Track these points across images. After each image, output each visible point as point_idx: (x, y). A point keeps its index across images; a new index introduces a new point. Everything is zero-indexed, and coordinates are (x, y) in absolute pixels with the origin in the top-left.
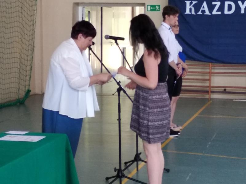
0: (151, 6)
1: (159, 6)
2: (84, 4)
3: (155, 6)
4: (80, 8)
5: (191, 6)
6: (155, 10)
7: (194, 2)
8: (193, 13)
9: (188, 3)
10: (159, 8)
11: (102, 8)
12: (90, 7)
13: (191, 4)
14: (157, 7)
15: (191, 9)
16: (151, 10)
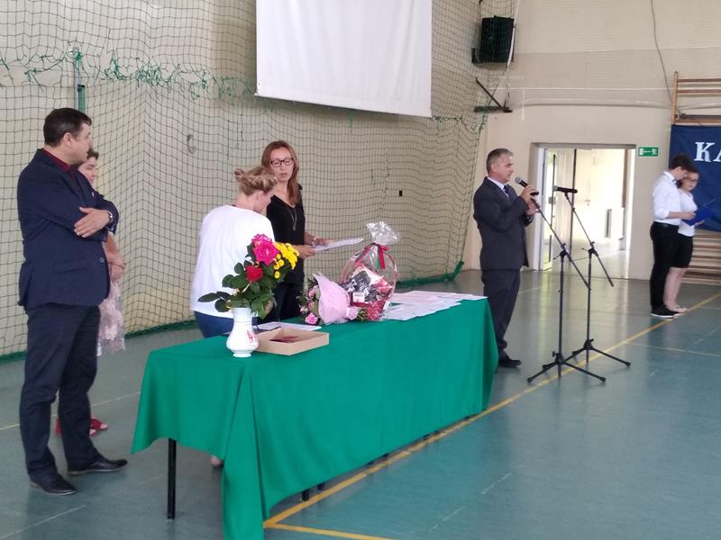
0: (645, 149)
1: (657, 149)
2: (547, 145)
3: (651, 149)
4: (541, 151)
5: (704, 151)
6: (650, 154)
7: (709, 145)
8: (707, 159)
9: (700, 145)
10: (657, 152)
11: (575, 151)
12: (556, 149)
13: (705, 146)
14: (654, 151)
15: (703, 154)
16: (645, 155)
